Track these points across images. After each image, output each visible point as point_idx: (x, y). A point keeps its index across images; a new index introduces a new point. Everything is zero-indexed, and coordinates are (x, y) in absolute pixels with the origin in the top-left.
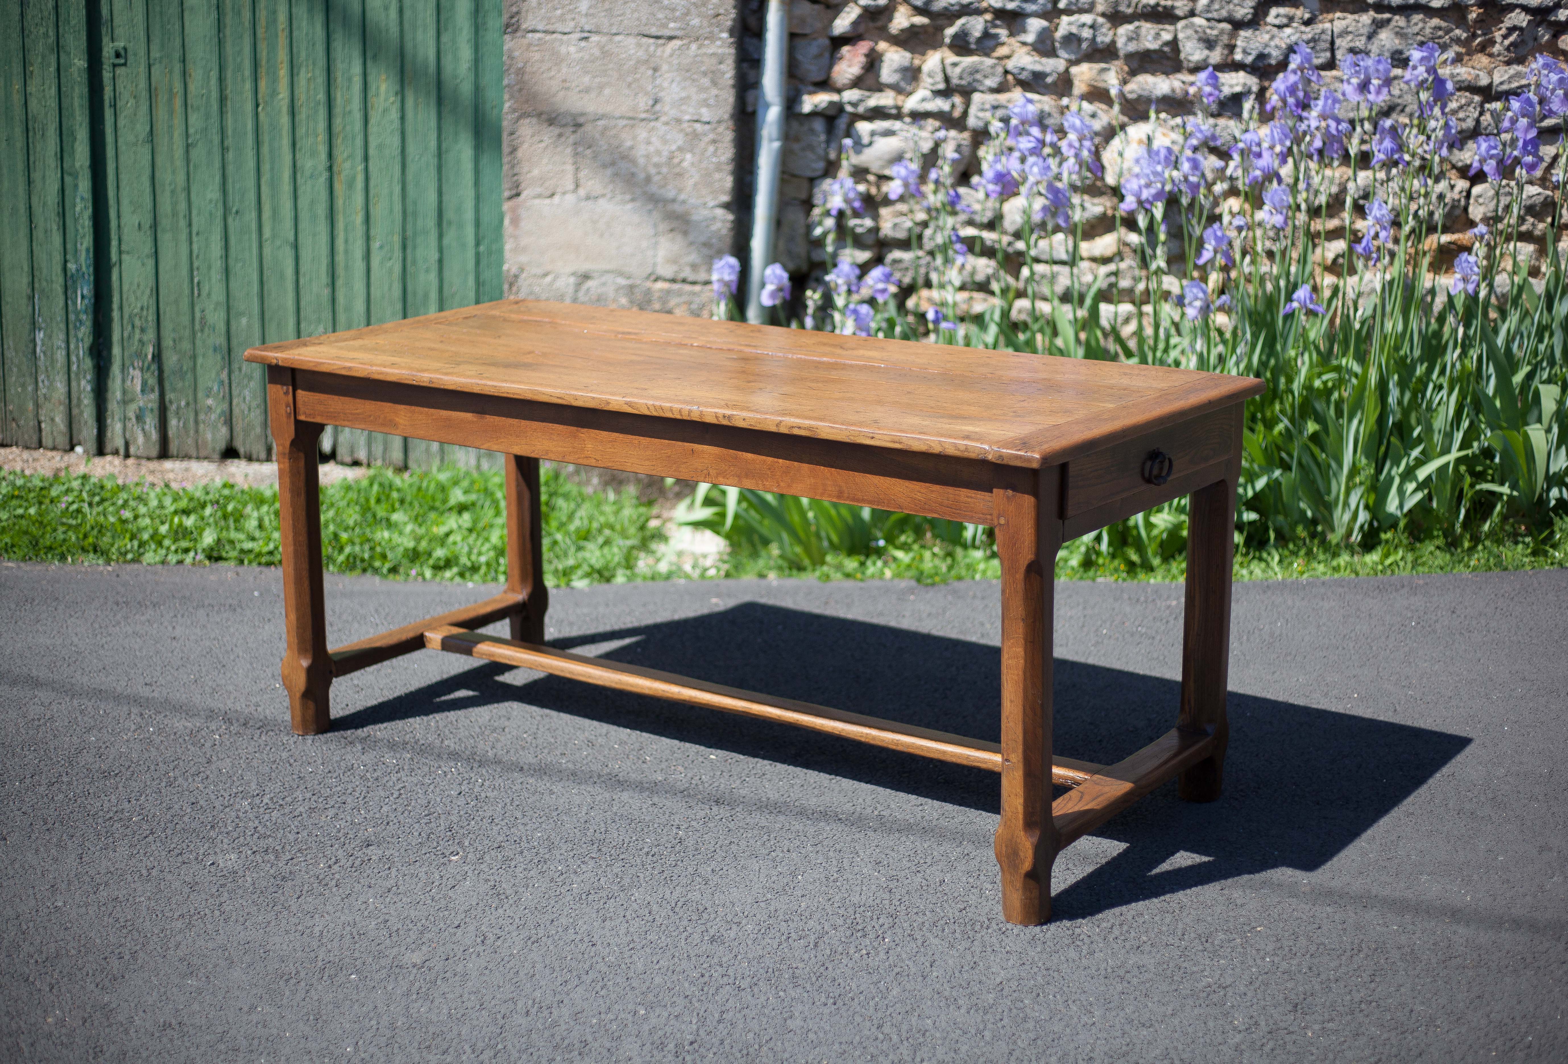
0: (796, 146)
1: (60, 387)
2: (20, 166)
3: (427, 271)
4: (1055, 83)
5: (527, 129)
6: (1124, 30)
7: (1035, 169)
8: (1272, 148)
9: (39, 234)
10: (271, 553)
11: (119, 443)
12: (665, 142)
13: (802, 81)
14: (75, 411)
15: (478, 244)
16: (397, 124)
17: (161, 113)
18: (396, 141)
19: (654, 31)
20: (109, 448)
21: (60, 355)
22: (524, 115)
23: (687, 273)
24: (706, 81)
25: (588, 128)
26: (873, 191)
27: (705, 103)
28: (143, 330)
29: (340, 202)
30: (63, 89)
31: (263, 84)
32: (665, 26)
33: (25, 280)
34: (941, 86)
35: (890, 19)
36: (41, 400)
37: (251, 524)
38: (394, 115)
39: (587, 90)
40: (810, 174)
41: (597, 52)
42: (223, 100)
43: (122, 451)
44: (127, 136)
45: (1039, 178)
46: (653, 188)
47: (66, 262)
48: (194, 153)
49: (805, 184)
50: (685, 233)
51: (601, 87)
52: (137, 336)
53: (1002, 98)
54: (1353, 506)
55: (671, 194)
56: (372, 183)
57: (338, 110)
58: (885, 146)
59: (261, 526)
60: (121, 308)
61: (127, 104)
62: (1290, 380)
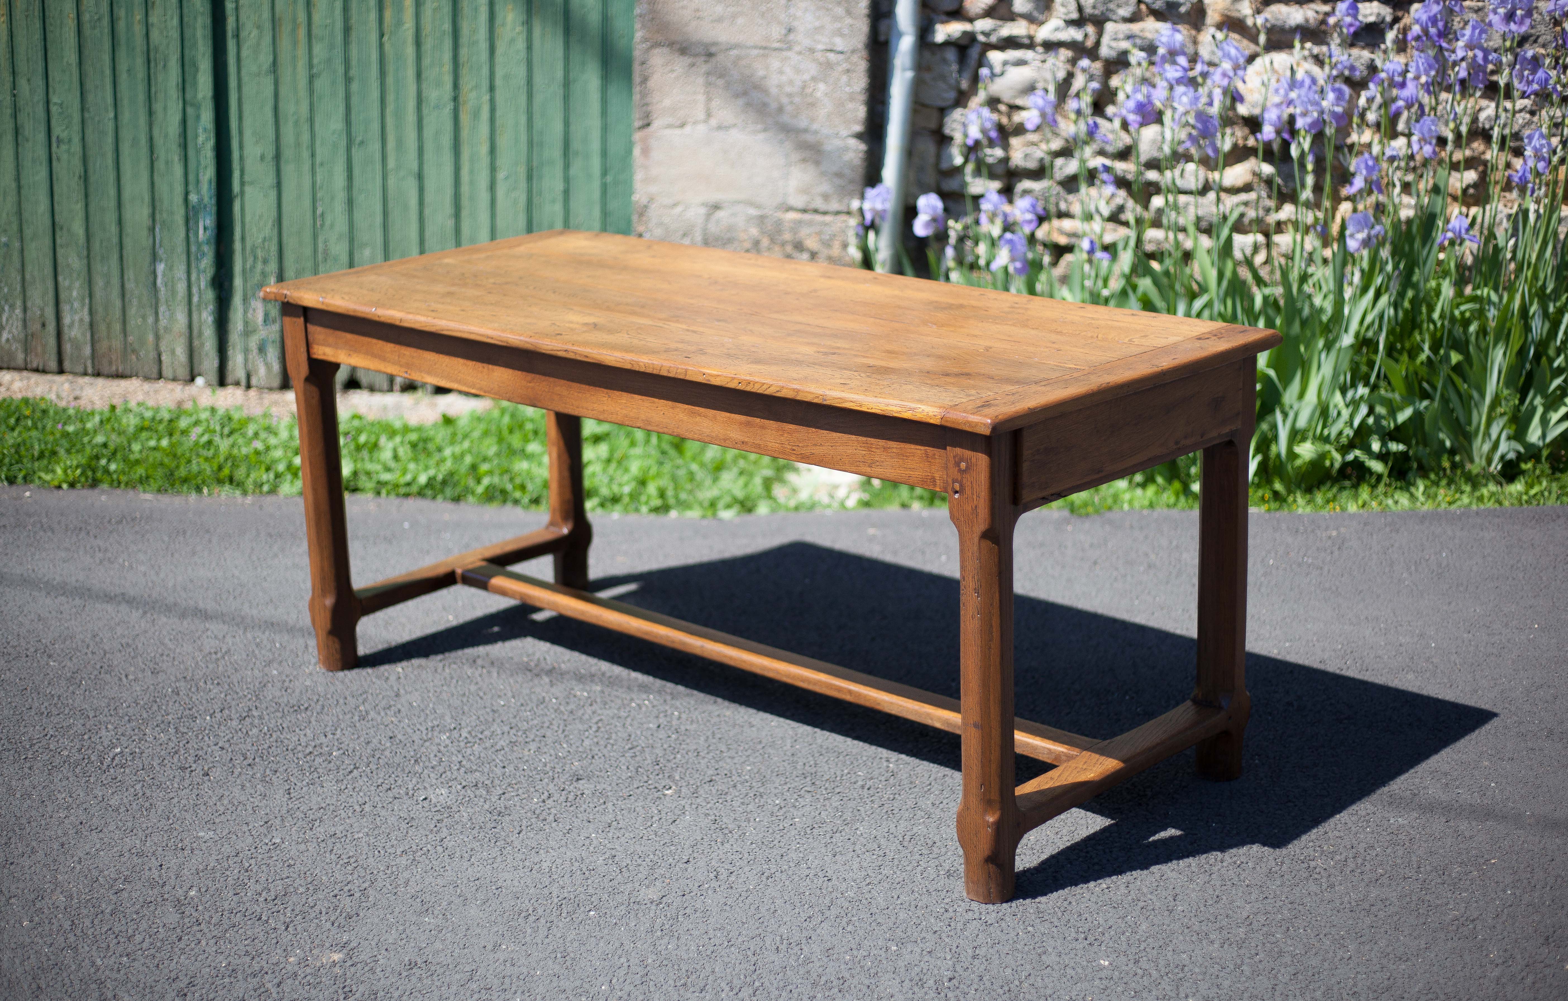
0: (927, 76)
1: (181, 318)
2: (141, 97)
3: (553, 201)
4: (1188, 13)
5: (658, 59)
7: (1185, 99)
8: (1417, 78)
9: (160, 165)
10: (408, 484)
11: (241, 374)
12: (798, 71)
13: (934, 10)
14: (196, 343)
15: (604, 174)
16: (523, 54)
17: (285, 44)
18: (522, 71)
20: (230, 378)
21: (181, 287)
22: (657, 45)
23: (819, 204)
24: (840, 11)
25: (721, 57)
26: (1005, 120)
27: (839, 33)
28: (265, 262)
29: (465, 133)
30: (186, 19)
31: (388, 14)
33: (146, 211)
34: (1075, 16)
36: (162, 332)
37: (386, 455)
38: (521, 44)
39: (720, 20)
40: (941, 104)
42: (347, 30)
43: (243, 382)
44: (250, 67)
45: (1188, 108)
46: (786, 118)
47: (187, 194)
48: (318, 84)
49: (935, 114)
50: (817, 163)
51: (734, 17)
52: (259, 266)
53: (1135, 27)
54: (1494, 436)
55: (803, 123)
56: (498, 113)
57: (464, 40)
58: (1017, 76)
59: (396, 457)
60: (243, 239)
61: (250, 35)
62: (1431, 309)
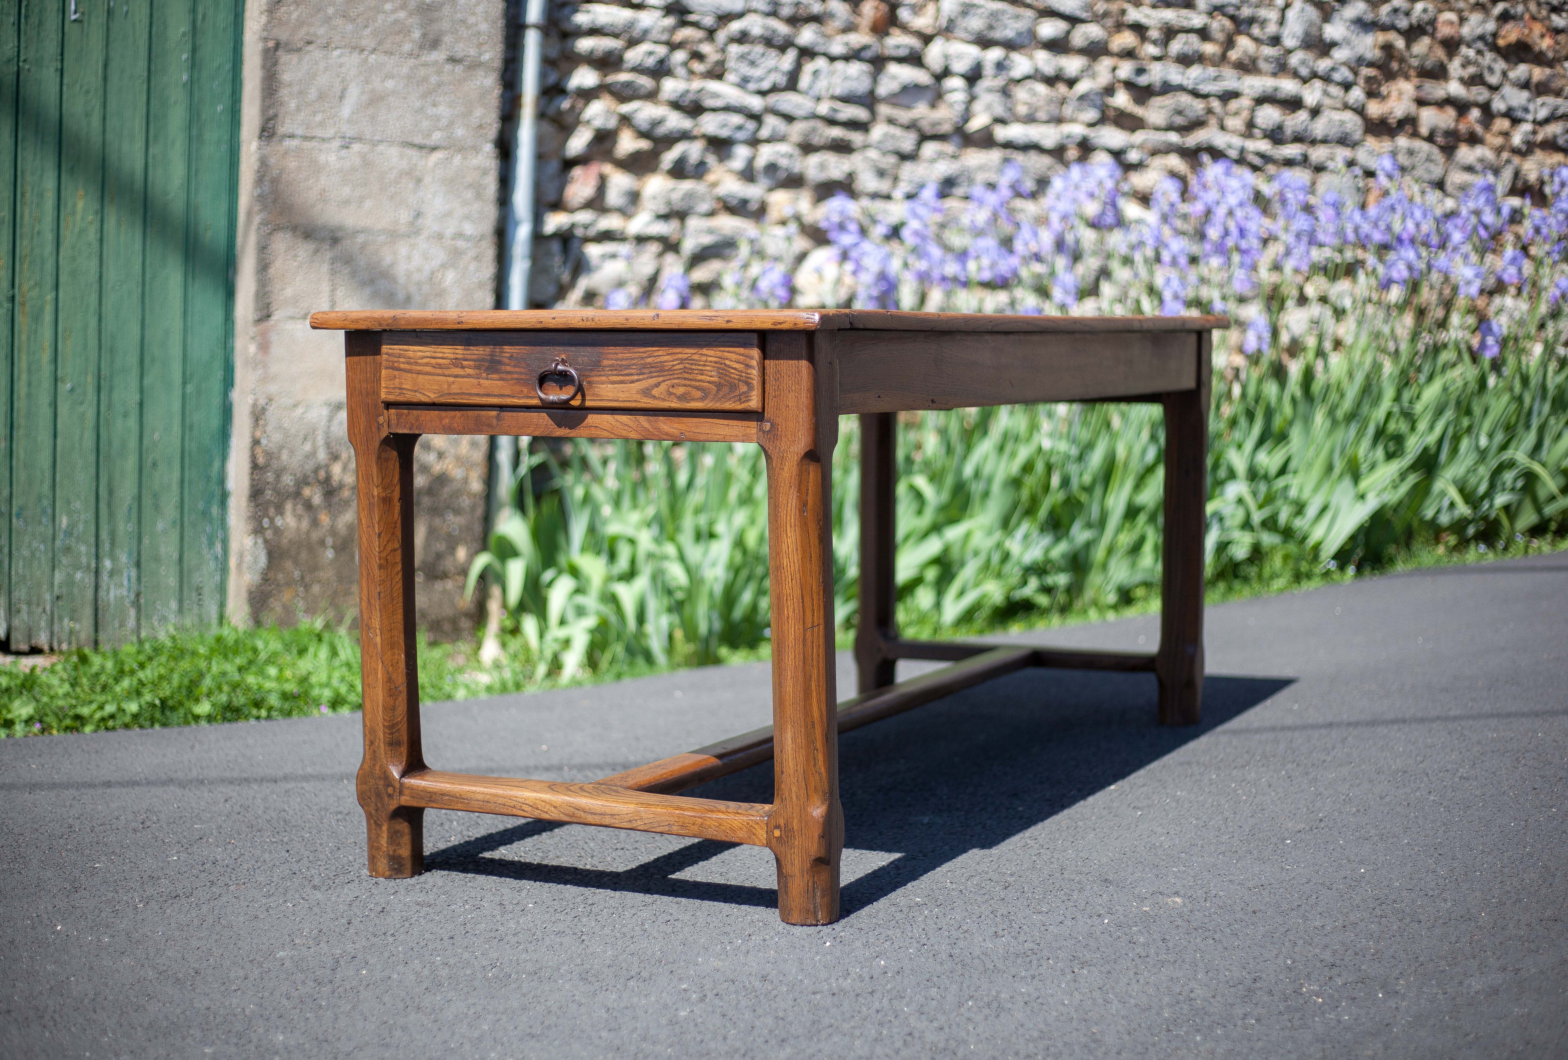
3: (125, 415)
4: (754, 209)
5: (280, 244)
6: (814, 159)
12: (426, 258)
13: (539, 201)
15: (184, 383)
16: (94, 247)
18: (93, 266)
19: (418, 140)
22: (277, 229)
24: (469, 195)
25: (347, 243)
27: (467, 217)
29: (22, 338)
32: (429, 135)
34: (664, 210)
35: (614, 142)
38: (92, 235)
39: (347, 202)
41: (358, 161)
51: (362, 199)
53: (714, 222)
56: (63, 315)
57: (25, 229)
58: (611, 270)
